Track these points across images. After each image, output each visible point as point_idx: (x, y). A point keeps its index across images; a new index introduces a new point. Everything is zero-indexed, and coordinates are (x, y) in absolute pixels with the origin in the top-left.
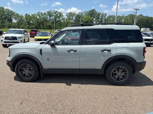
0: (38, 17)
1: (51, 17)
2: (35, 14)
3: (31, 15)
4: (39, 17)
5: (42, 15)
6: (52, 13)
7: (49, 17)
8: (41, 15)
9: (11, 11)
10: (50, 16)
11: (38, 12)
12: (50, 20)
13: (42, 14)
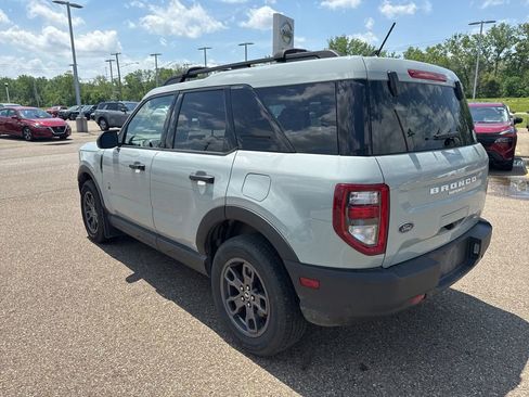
0: (450, 55)
1: (506, 50)
2: (439, 46)
3: (424, 52)
4: (455, 53)
5: (465, 46)
6: (510, 32)
7: (494, 48)
8: (461, 47)
9: (366, 45)
10: (501, 45)
11: (450, 37)
12: (498, 60)
13: (466, 42)
